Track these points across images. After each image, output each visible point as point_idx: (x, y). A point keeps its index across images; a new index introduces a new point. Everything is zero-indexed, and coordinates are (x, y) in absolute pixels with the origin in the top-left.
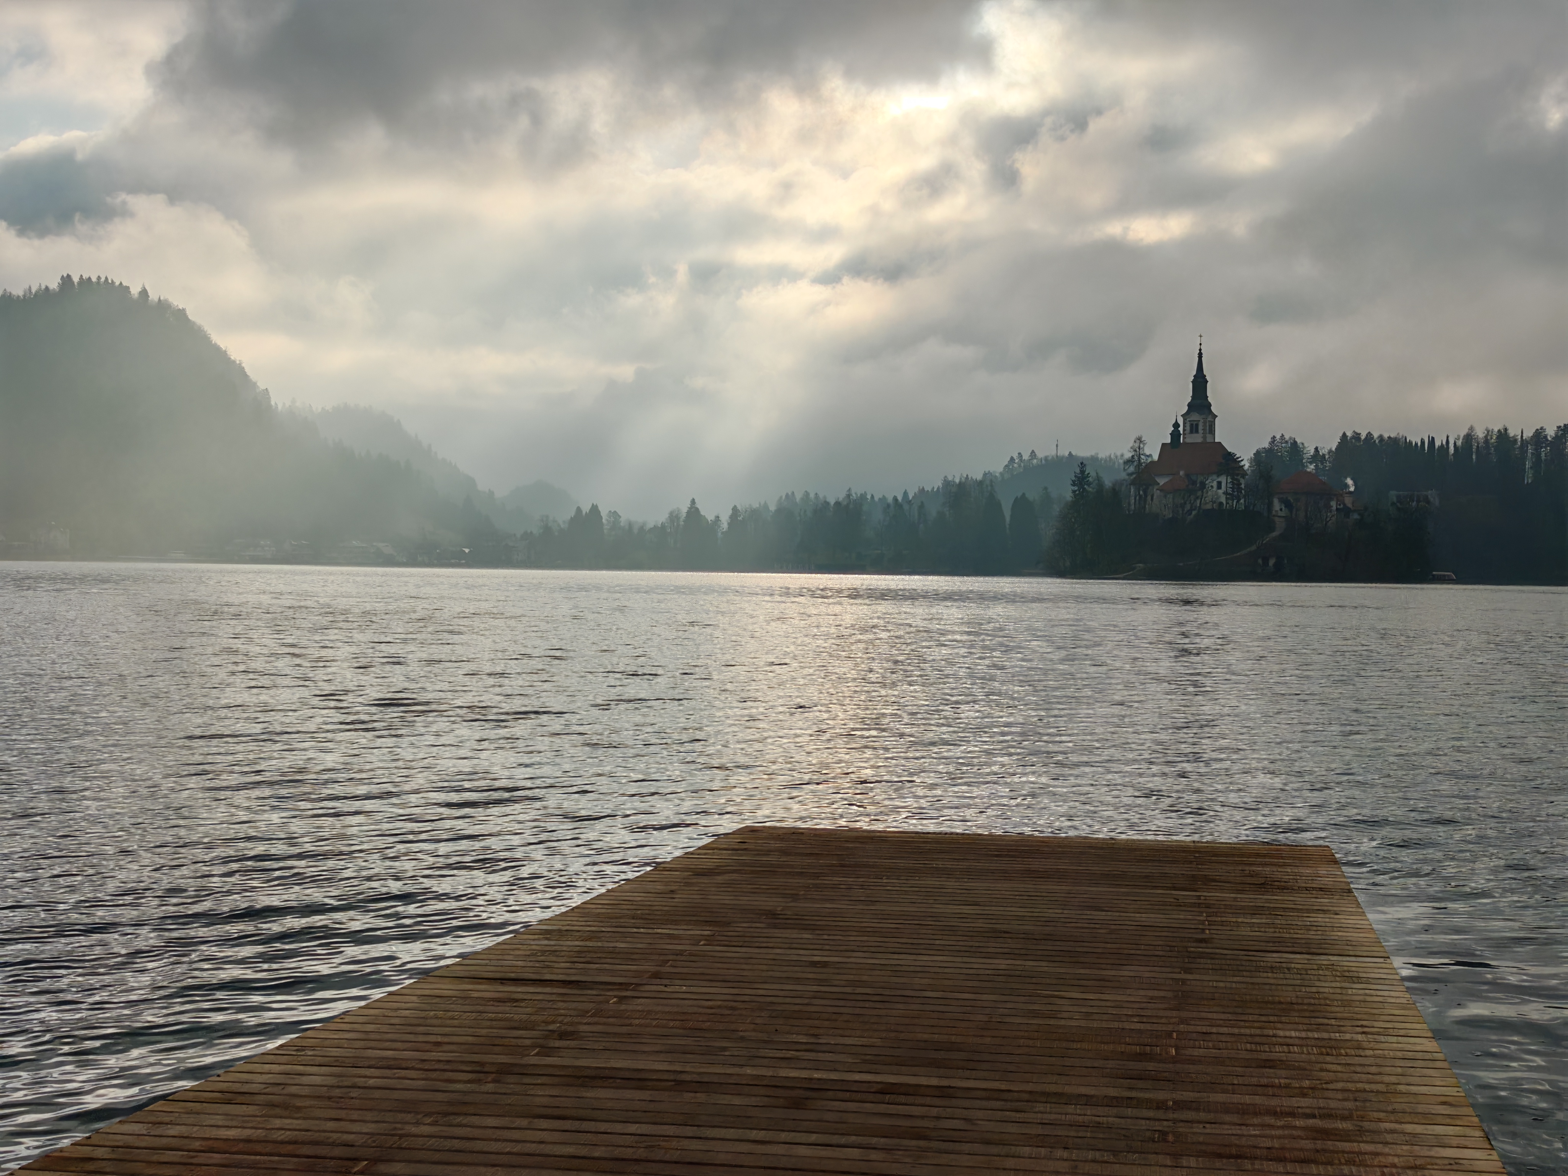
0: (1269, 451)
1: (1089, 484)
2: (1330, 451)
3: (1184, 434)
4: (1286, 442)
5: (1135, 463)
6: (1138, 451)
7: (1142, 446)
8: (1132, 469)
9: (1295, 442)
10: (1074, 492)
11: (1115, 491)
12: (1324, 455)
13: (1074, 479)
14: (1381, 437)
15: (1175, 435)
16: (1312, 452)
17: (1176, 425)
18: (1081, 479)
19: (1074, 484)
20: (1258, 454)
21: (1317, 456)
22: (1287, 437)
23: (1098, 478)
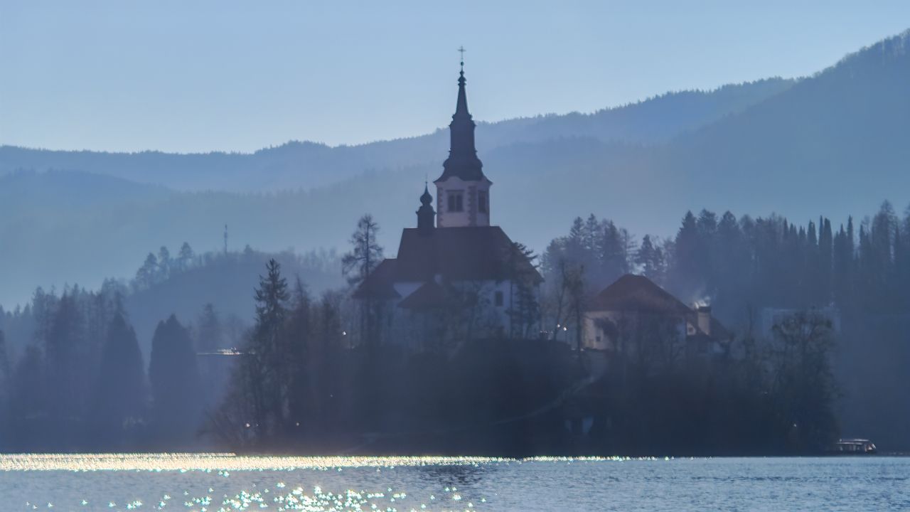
0: (572, 243)
1: (285, 298)
2: (668, 244)
3: (439, 213)
4: (598, 228)
5: (361, 263)
6: (364, 242)
7: (371, 232)
8: (354, 272)
9: (613, 228)
10: (260, 310)
11: (329, 309)
12: (658, 250)
13: (259, 288)
14: (746, 220)
15: (425, 213)
16: (640, 243)
17: (426, 198)
18: (272, 289)
19: (260, 298)
20: (554, 247)
21: (647, 252)
22: (599, 220)
23: (300, 287)
